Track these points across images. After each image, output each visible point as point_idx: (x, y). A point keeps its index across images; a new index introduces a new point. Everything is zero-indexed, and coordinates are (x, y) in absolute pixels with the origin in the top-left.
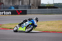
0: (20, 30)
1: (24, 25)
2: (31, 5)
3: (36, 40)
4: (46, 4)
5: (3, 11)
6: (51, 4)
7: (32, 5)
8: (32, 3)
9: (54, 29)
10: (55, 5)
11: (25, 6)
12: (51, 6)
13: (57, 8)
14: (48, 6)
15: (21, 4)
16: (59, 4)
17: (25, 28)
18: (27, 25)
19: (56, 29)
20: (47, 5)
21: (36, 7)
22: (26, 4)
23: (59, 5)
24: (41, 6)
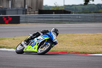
0: (28, 50)
2: (26, 8)
3: (35, 66)
4: (51, 7)
6: (60, 6)
7: (29, 7)
8: (28, 5)
9: (65, 47)
10: (67, 7)
11: (17, 10)
12: (60, 9)
13: (70, 13)
14: (55, 9)
15: (10, 7)
16: (73, 5)
18: (41, 41)
19: (67, 47)
20: (53, 7)
21: (36, 12)
22: (19, 6)
23: (72, 7)
24: (43, 9)
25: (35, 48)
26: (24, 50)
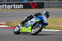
0: (23, 31)
1: (29, 23)
5: (13, 4)
17: (30, 28)
18: (33, 23)
25: (29, 29)
26: (20, 31)
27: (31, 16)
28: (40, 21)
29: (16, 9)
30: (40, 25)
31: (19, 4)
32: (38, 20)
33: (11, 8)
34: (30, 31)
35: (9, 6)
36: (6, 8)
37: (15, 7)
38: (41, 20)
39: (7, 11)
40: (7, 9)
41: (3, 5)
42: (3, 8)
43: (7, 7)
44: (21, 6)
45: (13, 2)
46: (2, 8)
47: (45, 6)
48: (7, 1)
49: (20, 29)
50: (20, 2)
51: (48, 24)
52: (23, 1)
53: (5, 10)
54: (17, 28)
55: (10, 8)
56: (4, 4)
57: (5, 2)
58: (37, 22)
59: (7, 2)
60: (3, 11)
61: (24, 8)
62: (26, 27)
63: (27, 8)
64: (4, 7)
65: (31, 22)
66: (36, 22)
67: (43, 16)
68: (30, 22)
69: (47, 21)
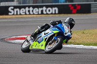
0: (34, 48)
5: (42, 7)
17: (44, 43)
18: (49, 36)
25: (42, 45)
26: (30, 48)
27: (46, 25)
28: (58, 33)
29: (47, 14)
30: (59, 39)
31: (52, 6)
32: (55, 32)
33: (40, 13)
34: (43, 48)
35: (36, 10)
36: (31, 13)
37: (46, 11)
38: (60, 32)
39: (33, 17)
40: (34, 14)
41: (27, 9)
42: (27, 13)
43: (33, 11)
44: (55, 10)
45: (43, 3)
46: (25, 12)
47: (92, 9)
48: (32, 1)
49: (30, 45)
50: (54, 4)
51: (71, 38)
52: (58, 2)
53: (30, 16)
54: (26, 44)
55: (37, 13)
56: (29, 7)
57: (29, 3)
58: (55, 34)
59: (33, 3)
60: (27, 17)
61: (60, 13)
62: (38, 42)
63: (65, 13)
64: (29, 11)
65: (45, 34)
66: (53, 34)
67: (64, 25)
68: (43, 34)
69: (69, 33)
